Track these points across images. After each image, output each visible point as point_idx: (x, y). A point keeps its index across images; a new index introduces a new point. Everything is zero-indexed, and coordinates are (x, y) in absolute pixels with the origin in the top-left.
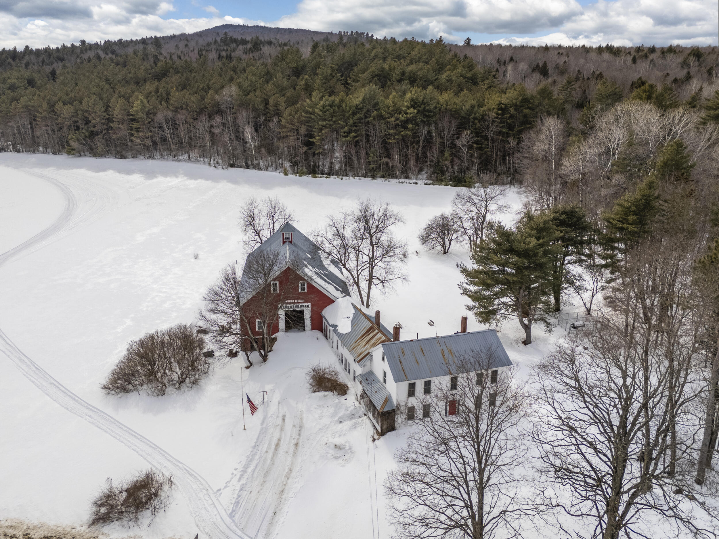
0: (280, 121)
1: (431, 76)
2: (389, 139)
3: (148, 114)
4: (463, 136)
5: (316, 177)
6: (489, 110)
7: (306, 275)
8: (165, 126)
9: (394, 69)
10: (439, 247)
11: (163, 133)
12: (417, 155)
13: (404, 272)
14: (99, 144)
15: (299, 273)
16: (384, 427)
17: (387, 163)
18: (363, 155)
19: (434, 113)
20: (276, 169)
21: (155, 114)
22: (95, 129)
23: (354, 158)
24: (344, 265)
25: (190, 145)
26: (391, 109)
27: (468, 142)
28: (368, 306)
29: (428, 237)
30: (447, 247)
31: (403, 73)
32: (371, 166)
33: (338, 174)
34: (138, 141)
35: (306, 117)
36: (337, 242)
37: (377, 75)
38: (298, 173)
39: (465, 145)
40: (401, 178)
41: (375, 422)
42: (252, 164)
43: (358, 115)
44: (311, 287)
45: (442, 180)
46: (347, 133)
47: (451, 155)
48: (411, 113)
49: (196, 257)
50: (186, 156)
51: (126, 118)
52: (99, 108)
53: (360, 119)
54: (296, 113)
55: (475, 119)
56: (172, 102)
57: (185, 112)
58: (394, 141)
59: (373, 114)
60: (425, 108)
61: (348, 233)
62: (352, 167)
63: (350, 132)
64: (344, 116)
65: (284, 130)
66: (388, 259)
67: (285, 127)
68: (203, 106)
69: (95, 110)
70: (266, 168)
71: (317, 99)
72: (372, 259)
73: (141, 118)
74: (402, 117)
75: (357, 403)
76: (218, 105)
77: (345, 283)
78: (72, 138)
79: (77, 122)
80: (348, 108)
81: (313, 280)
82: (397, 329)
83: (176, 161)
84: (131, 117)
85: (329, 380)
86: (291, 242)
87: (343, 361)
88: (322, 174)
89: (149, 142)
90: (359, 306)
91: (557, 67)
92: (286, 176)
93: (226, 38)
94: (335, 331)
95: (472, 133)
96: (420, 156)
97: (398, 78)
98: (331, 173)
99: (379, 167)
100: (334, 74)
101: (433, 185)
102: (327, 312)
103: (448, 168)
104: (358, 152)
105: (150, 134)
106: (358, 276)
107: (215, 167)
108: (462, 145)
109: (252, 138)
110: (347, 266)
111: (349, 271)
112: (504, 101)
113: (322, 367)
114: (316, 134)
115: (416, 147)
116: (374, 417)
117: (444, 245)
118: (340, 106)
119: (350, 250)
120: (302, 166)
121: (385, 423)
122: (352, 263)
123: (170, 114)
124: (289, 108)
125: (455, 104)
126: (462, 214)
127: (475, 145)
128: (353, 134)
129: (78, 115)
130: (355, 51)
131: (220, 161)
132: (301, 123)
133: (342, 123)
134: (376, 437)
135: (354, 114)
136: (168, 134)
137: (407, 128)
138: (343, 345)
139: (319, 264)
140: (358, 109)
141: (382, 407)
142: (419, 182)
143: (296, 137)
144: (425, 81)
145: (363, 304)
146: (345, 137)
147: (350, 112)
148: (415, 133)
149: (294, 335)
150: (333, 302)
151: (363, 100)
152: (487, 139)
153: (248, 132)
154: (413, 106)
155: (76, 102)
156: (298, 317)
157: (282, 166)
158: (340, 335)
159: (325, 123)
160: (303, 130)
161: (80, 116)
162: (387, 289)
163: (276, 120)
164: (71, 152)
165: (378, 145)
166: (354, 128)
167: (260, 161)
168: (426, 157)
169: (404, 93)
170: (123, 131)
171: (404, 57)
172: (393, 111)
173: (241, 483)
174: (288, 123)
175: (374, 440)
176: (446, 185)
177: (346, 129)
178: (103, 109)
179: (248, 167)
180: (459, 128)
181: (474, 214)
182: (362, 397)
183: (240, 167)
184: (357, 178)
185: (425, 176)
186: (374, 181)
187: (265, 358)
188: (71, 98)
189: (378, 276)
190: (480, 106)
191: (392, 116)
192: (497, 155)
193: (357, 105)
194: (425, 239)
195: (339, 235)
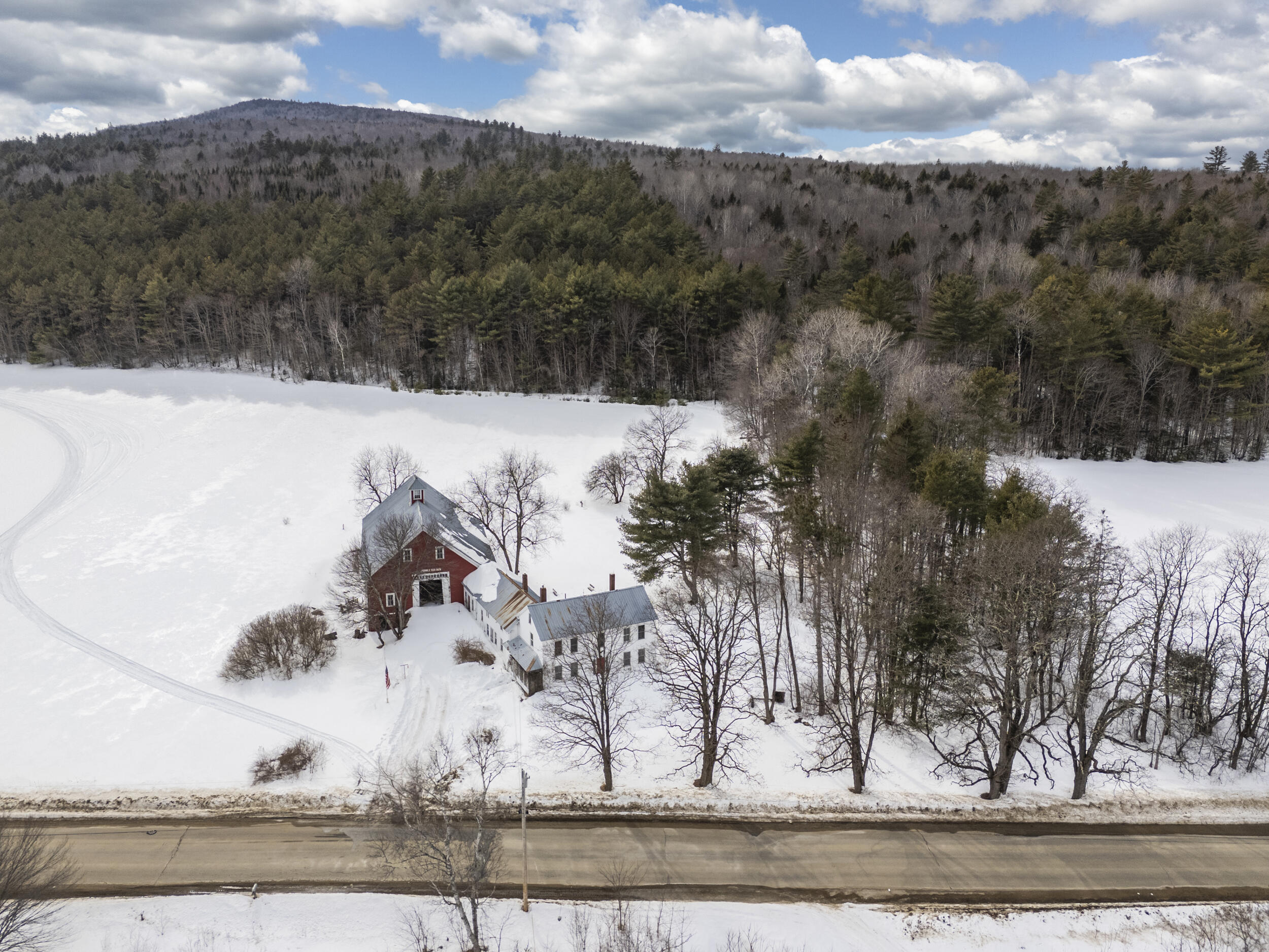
0: (382, 312)
1: (607, 237)
2: (547, 338)
3: (169, 300)
4: (649, 335)
5: (441, 394)
6: (683, 298)
7: (443, 539)
8: (197, 317)
9: (552, 226)
10: (609, 496)
11: (196, 330)
12: (588, 360)
13: (557, 530)
14: (86, 346)
15: (436, 538)
16: (533, 687)
17: (545, 373)
18: (510, 361)
19: (608, 301)
20: (378, 381)
21: (182, 300)
22: (79, 324)
23: (497, 365)
24: (487, 526)
25: (240, 347)
26: (547, 296)
27: (656, 343)
28: (517, 572)
29: (595, 482)
30: (620, 495)
31: (566, 233)
32: (523, 377)
33: (473, 387)
34: (154, 342)
35: (422, 307)
36: (478, 499)
37: (527, 235)
38: (412, 387)
39: (653, 348)
40: (566, 393)
41: (523, 685)
42: (341, 375)
43: (500, 305)
44: (449, 553)
45: (623, 396)
46: (485, 329)
47: (634, 361)
48: (575, 303)
49: (286, 522)
50: (232, 363)
51: (133, 306)
52: (86, 291)
53: (503, 310)
54: (408, 301)
55: (664, 310)
56: (208, 281)
57: (230, 296)
58: (554, 341)
59: (522, 303)
60: (595, 295)
61: (491, 490)
62: (494, 378)
63: (490, 328)
64: (480, 305)
65: (390, 325)
66: (537, 517)
67: (391, 321)
68: (260, 288)
69: (80, 293)
70: (363, 380)
71: (439, 281)
72: (520, 516)
73: (158, 307)
74: (564, 308)
75: (505, 672)
76: (284, 285)
77: (488, 547)
78: (39, 339)
79: (45, 313)
80: (484, 295)
81: (451, 545)
82: (543, 591)
83: (217, 370)
84: (141, 305)
85: (474, 651)
86: (422, 501)
87: (489, 632)
88: (450, 388)
89: (170, 343)
90: (506, 571)
91: (797, 211)
92: (395, 393)
93: (270, 141)
94: (479, 600)
95: (660, 331)
96: (591, 361)
97: (558, 240)
98: (462, 386)
99: (533, 379)
100: (461, 232)
101: (612, 402)
102: (469, 581)
103: (630, 379)
104: (502, 357)
105: (174, 330)
106: (504, 537)
107: (282, 380)
108: (649, 348)
109: (341, 337)
110: (490, 527)
111: (493, 532)
112: (702, 287)
113: (466, 639)
114: (438, 331)
115: (585, 349)
116: (521, 679)
117: (615, 492)
118: (472, 292)
119: (494, 507)
120: (419, 377)
121: (532, 683)
122: (495, 524)
123: (205, 300)
124: (397, 294)
125: (637, 290)
126: (636, 452)
127: (666, 348)
128: (494, 332)
129: (49, 301)
130: (493, 188)
131: (289, 370)
132: (416, 315)
133: (477, 316)
134: (524, 697)
135: (494, 302)
136: (203, 330)
137: (571, 322)
138: (488, 615)
139: (456, 526)
140: (499, 296)
141: (530, 667)
142: (592, 398)
143: (408, 336)
144: (598, 246)
145: (511, 570)
146: (482, 335)
147: (489, 300)
148: (582, 330)
149: (431, 609)
150: (476, 568)
151: (506, 283)
152: (682, 339)
153: (334, 330)
154: (578, 293)
155: (46, 280)
156: (436, 587)
157: (387, 377)
158: (484, 604)
159: (451, 316)
160: (418, 326)
161: (53, 303)
162: (538, 552)
163: (376, 309)
164: (38, 359)
165: (530, 347)
166: (495, 323)
167: (354, 370)
168: (600, 363)
169: (566, 270)
170: (130, 325)
171: (568, 199)
172: (550, 298)
173: (393, 744)
174: (395, 315)
175: (522, 700)
176: (630, 402)
177: (483, 324)
178: (92, 292)
179: (333, 379)
180: (643, 323)
181: (650, 452)
182: (510, 663)
183: (322, 379)
184: (502, 394)
185: (601, 388)
186: (528, 398)
187: (399, 636)
188: (34, 273)
189: (528, 536)
190: (671, 291)
191: (549, 305)
192: (695, 361)
193: (498, 291)
194: (591, 486)
195: (480, 491)
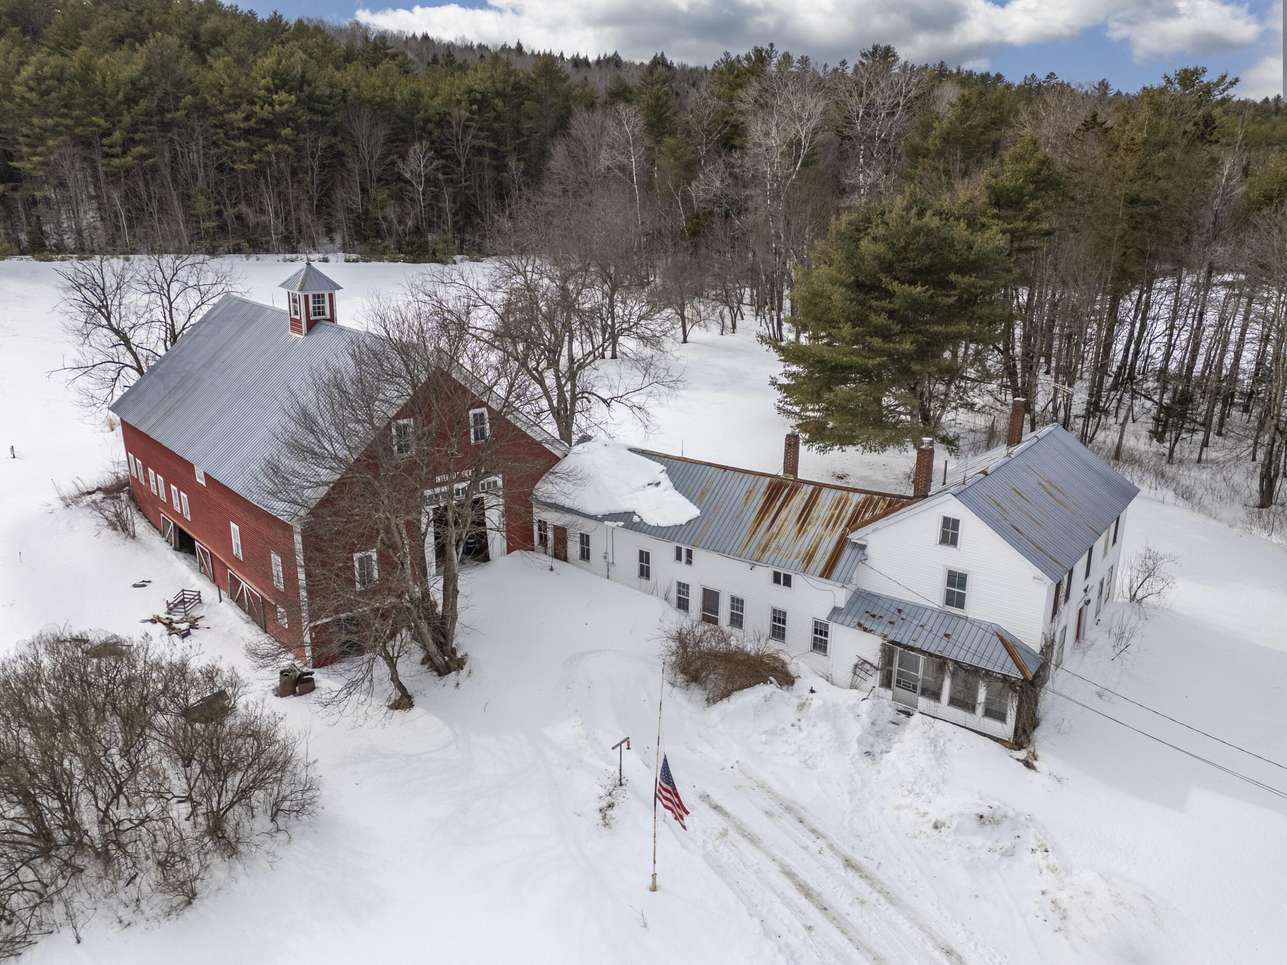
6: (451, 103)
17: (244, 219)
18: (174, 201)
19: (334, 103)
26: (227, 91)
27: (424, 168)
32: (203, 226)
39: (419, 176)
40: (283, 251)
43: (143, 104)
44: (500, 425)
46: (120, 146)
47: (391, 197)
53: (149, 113)
55: (427, 120)
58: (249, 165)
59: (182, 104)
60: (311, 92)
62: (150, 232)
63: (130, 143)
64: (104, 104)
74: (262, 111)
80: (110, 87)
94: (636, 527)
96: (318, 201)
101: (365, 261)
108: (413, 175)
112: (479, 86)
118: (85, 81)
125: (376, 87)
127: (439, 176)
133: (102, 122)
135: (131, 101)
137: (279, 137)
140: (137, 90)
141: (1021, 665)
142: (331, 256)
147: (120, 97)
150: (556, 460)
151: (147, 68)
154: (282, 88)
158: (667, 533)
159: (49, 122)
165: (209, 177)
166: (139, 136)
175: (1027, 764)
176: (395, 260)
177: (116, 136)
180: (393, 141)
185: (342, 243)
191: (234, 107)
193: (134, 81)
